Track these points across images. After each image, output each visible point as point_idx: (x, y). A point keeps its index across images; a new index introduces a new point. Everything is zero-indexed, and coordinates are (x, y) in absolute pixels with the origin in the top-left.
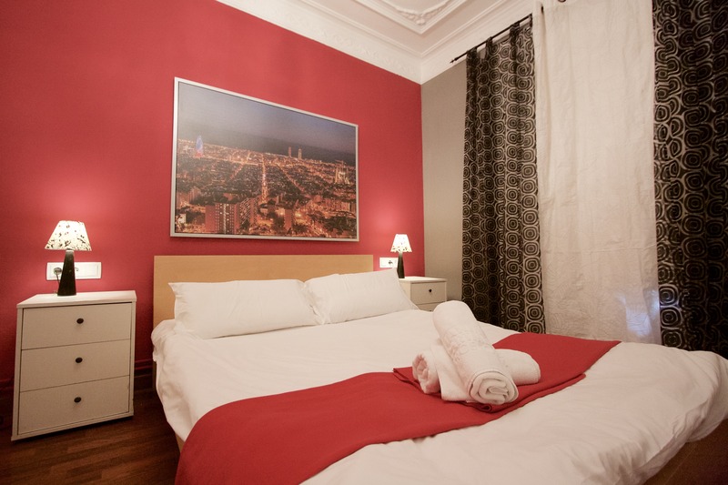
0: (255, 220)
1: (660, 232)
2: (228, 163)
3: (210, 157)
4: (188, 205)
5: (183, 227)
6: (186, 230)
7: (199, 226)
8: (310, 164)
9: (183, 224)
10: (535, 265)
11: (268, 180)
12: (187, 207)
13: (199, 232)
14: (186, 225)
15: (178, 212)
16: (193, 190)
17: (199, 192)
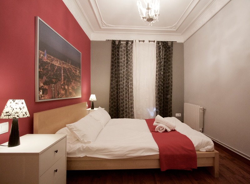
0: (61, 91)
1: (156, 97)
2: (53, 64)
3: (48, 61)
4: (43, 85)
5: (41, 97)
6: (42, 98)
7: (46, 96)
8: (72, 67)
9: (41, 95)
10: (132, 104)
11: (63, 73)
12: (43, 86)
13: (46, 99)
14: (42, 95)
15: (40, 89)
16: (44, 77)
17: (46, 79)
